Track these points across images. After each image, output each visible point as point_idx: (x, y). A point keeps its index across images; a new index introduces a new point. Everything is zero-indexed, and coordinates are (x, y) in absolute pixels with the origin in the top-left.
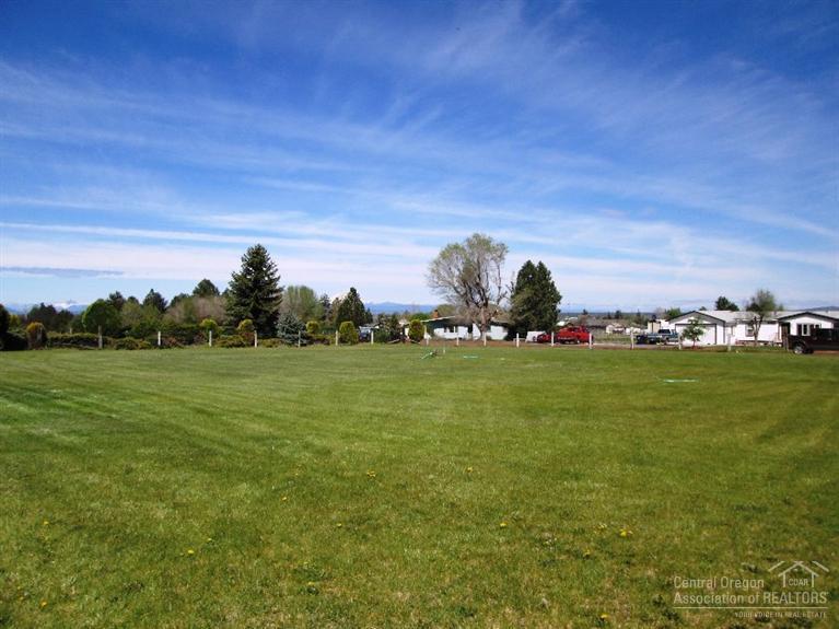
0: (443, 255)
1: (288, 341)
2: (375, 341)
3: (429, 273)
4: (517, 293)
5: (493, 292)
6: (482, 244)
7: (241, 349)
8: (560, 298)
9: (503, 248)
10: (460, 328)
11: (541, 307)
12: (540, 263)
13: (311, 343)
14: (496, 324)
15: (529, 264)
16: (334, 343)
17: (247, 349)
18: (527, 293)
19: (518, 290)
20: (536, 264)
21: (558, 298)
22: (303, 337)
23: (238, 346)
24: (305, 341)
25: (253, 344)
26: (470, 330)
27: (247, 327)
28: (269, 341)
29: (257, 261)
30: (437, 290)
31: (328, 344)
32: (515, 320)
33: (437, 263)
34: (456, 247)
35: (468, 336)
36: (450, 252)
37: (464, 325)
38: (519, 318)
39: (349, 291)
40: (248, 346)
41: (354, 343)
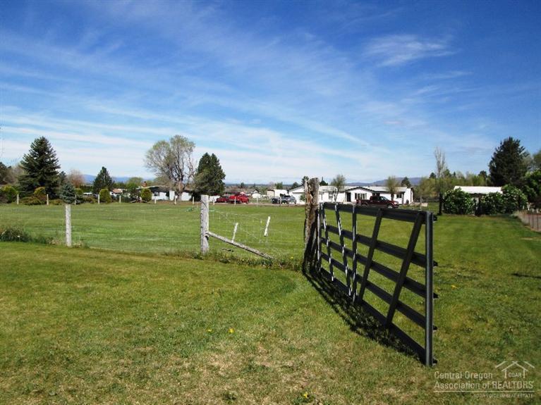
0: (155, 147)
1: (68, 201)
2: (122, 201)
3: (145, 158)
4: (200, 173)
5: (186, 171)
6: (179, 142)
7: (38, 206)
8: (225, 176)
9: (192, 144)
10: (161, 193)
11: (214, 181)
12: (213, 155)
13: (82, 203)
14: (187, 191)
15: (206, 155)
16: (97, 202)
17: (43, 206)
18: (206, 172)
19: (200, 170)
20: (211, 155)
21: (223, 176)
22: (78, 199)
23: (36, 204)
24: (79, 201)
25: (46, 203)
26: (168, 195)
27: (41, 192)
28: (55, 201)
29: (41, 148)
30: (151, 169)
31: (93, 203)
32: (199, 189)
33: (151, 152)
34: (164, 143)
35: (166, 198)
36: (160, 145)
37: (164, 192)
38: (201, 188)
39: (101, 169)
40: (43, 204)
41: (109, 202)
